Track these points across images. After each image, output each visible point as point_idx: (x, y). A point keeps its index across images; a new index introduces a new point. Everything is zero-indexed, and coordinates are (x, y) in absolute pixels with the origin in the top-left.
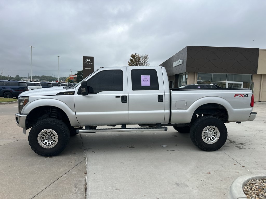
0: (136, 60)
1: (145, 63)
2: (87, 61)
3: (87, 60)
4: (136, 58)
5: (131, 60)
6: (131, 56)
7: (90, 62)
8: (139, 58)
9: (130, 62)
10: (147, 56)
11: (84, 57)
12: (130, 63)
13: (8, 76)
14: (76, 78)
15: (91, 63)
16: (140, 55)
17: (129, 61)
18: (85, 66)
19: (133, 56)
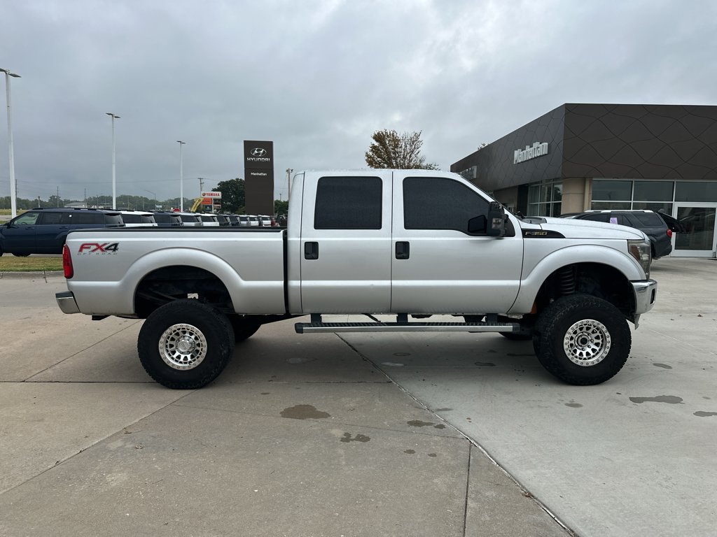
0: (387, 149)
1: (413, 156)
2: (256, 154)
3: (256, 152)
4: (387, 142)
5: (374, 147)
6: (374, 138)
7: (264, 155)
8: (396, 142)
9: (371, 153)
10: (417, 136)
11: (246, 142)
12: (371, 157)
13: (39, 197)
14: (219, 200)
15: (267, 159)
16: (400, 135)
17: (368, 149)
18: (249, 167)
19: (379, 138)
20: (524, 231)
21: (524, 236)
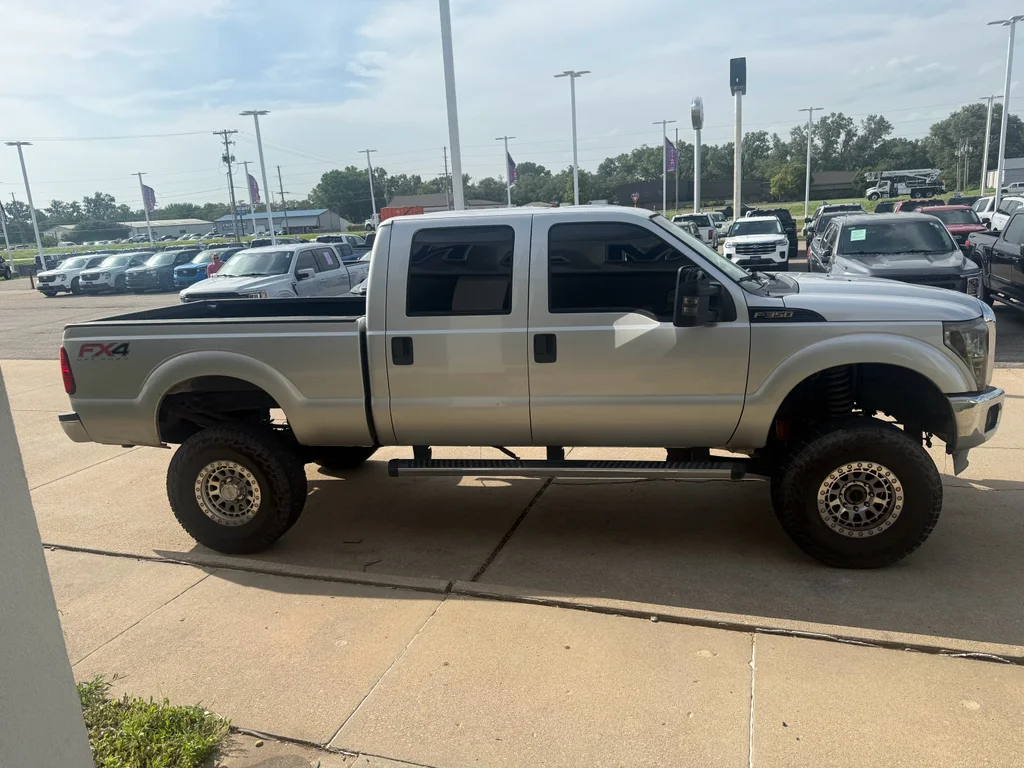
20: (752, 311)
21: (752, 320)
